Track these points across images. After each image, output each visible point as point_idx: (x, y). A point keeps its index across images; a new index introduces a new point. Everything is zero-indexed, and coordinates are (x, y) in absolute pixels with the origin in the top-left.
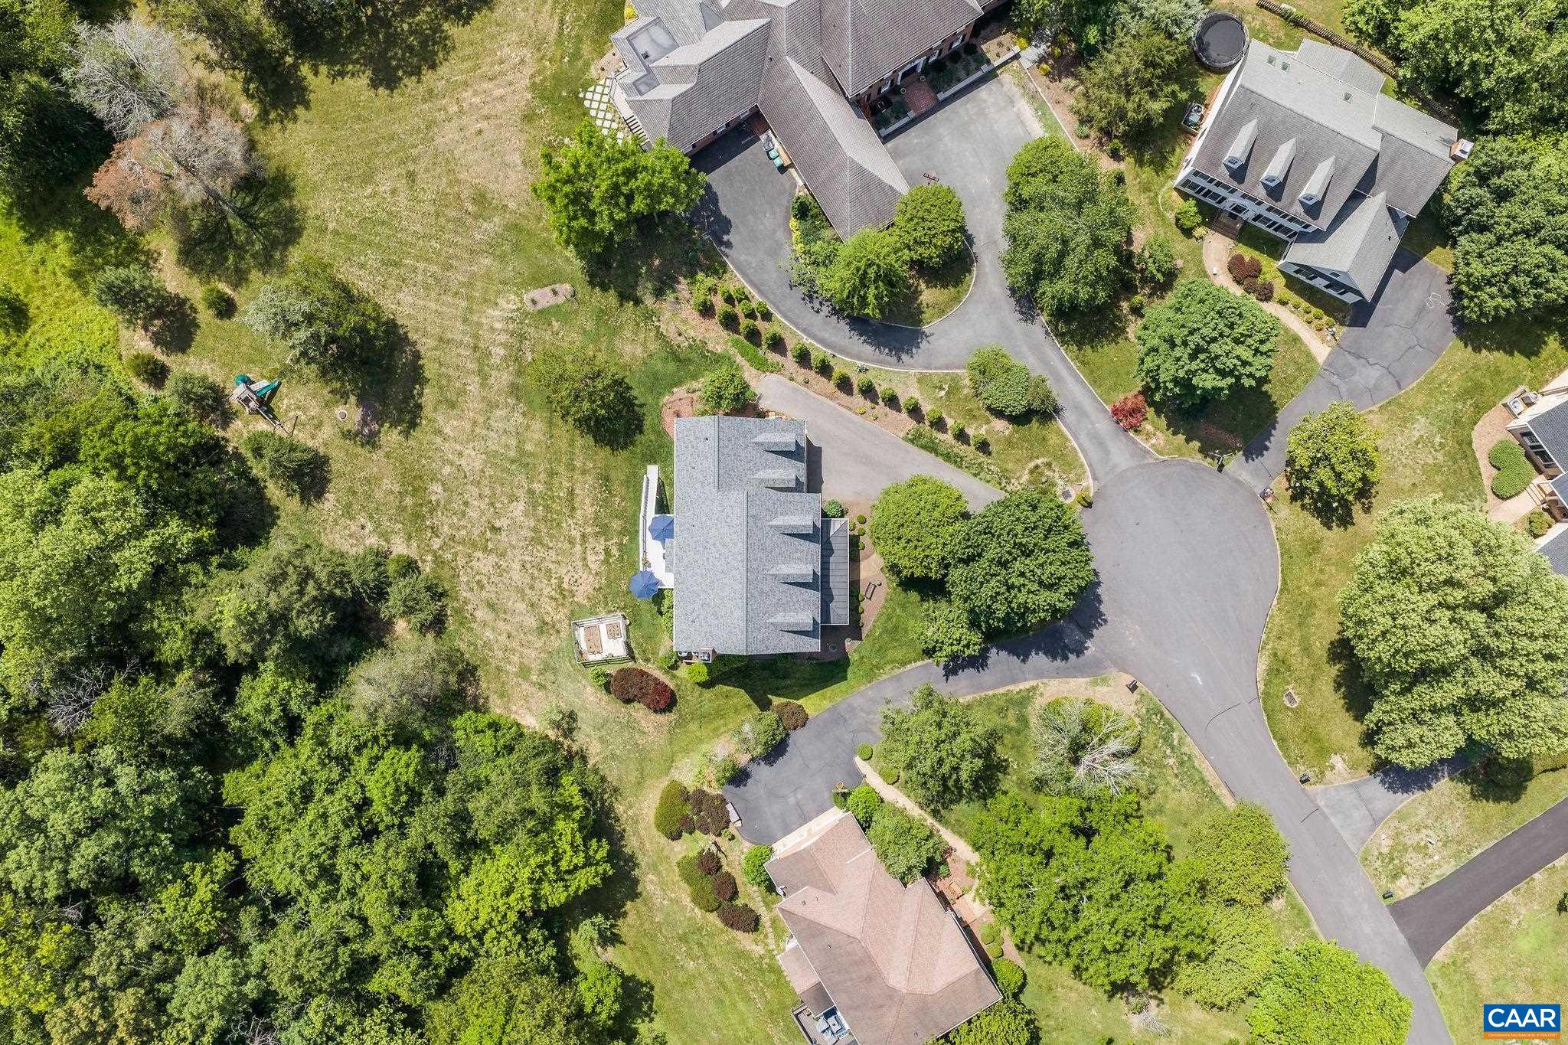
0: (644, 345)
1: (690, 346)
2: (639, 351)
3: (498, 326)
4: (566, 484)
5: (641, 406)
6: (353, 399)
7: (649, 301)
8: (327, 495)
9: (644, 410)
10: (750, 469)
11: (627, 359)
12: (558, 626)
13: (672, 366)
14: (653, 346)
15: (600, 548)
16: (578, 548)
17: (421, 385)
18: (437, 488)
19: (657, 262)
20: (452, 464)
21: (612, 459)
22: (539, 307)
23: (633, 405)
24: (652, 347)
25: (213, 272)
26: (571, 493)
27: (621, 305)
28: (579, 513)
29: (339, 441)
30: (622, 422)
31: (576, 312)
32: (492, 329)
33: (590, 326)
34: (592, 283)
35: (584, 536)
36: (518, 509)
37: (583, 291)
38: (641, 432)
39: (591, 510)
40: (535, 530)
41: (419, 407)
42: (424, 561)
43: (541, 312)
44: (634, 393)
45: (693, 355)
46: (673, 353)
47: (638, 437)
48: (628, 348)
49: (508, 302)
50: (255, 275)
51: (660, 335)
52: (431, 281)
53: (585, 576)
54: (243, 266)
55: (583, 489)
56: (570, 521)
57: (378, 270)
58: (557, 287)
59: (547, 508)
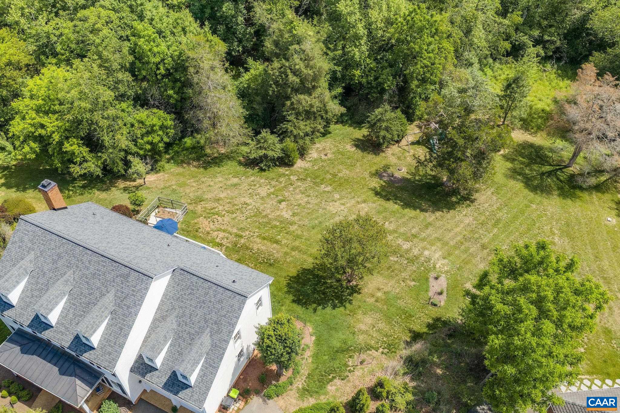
0: (366, 332)
1: (346, 365)
2: (363, 327)
3: (426, 253)
4: (284, 241)
5: (315, 310)
6: (409, 177)
7: (405, 352)
8: (355, 148)
9: (311, 309)
10: (183, 315)
11: (360, 316)
12: (194, 205)
13: (336, 344)
14: (361, 339)
15: (225, 242)
16: (235, 230)
17: (402, 206)
18: (329, 189)
19: (439, 371)
20: (339, 199)
21: (284, 274)
22: (431, 280)
23: (319, 304)
24: (361, 337)
25: (516, 151)
26: (277, 242)
27: (410, 331)
28: (258, 240)
29: (384, 163)
30: (309, 292)
31: (417, 299)
32: (424, 248)
33: (401, 303)
34: (438, 319)
35: (241, 237)
36: (287, 215)
37: (434, 312)
38: (294, 301)
39: (255, 247)
40: (266, 216)
41: (388, 200)
42: (287, 170)
43: (427, 279)
44: (329, 310)
45: (336, 364)
46: (347, 350)
47: (291, 297)
48: (369, 320)
49: (443, 265)
50: (509, 165)
51: (369, 348)
52: (477, 236)
53: (212, 227)
54: (516, 162)
55: (273, 249)
56: (256, 234)
57: (495, 215)
58: (444, 297)
59: (276, 226)
